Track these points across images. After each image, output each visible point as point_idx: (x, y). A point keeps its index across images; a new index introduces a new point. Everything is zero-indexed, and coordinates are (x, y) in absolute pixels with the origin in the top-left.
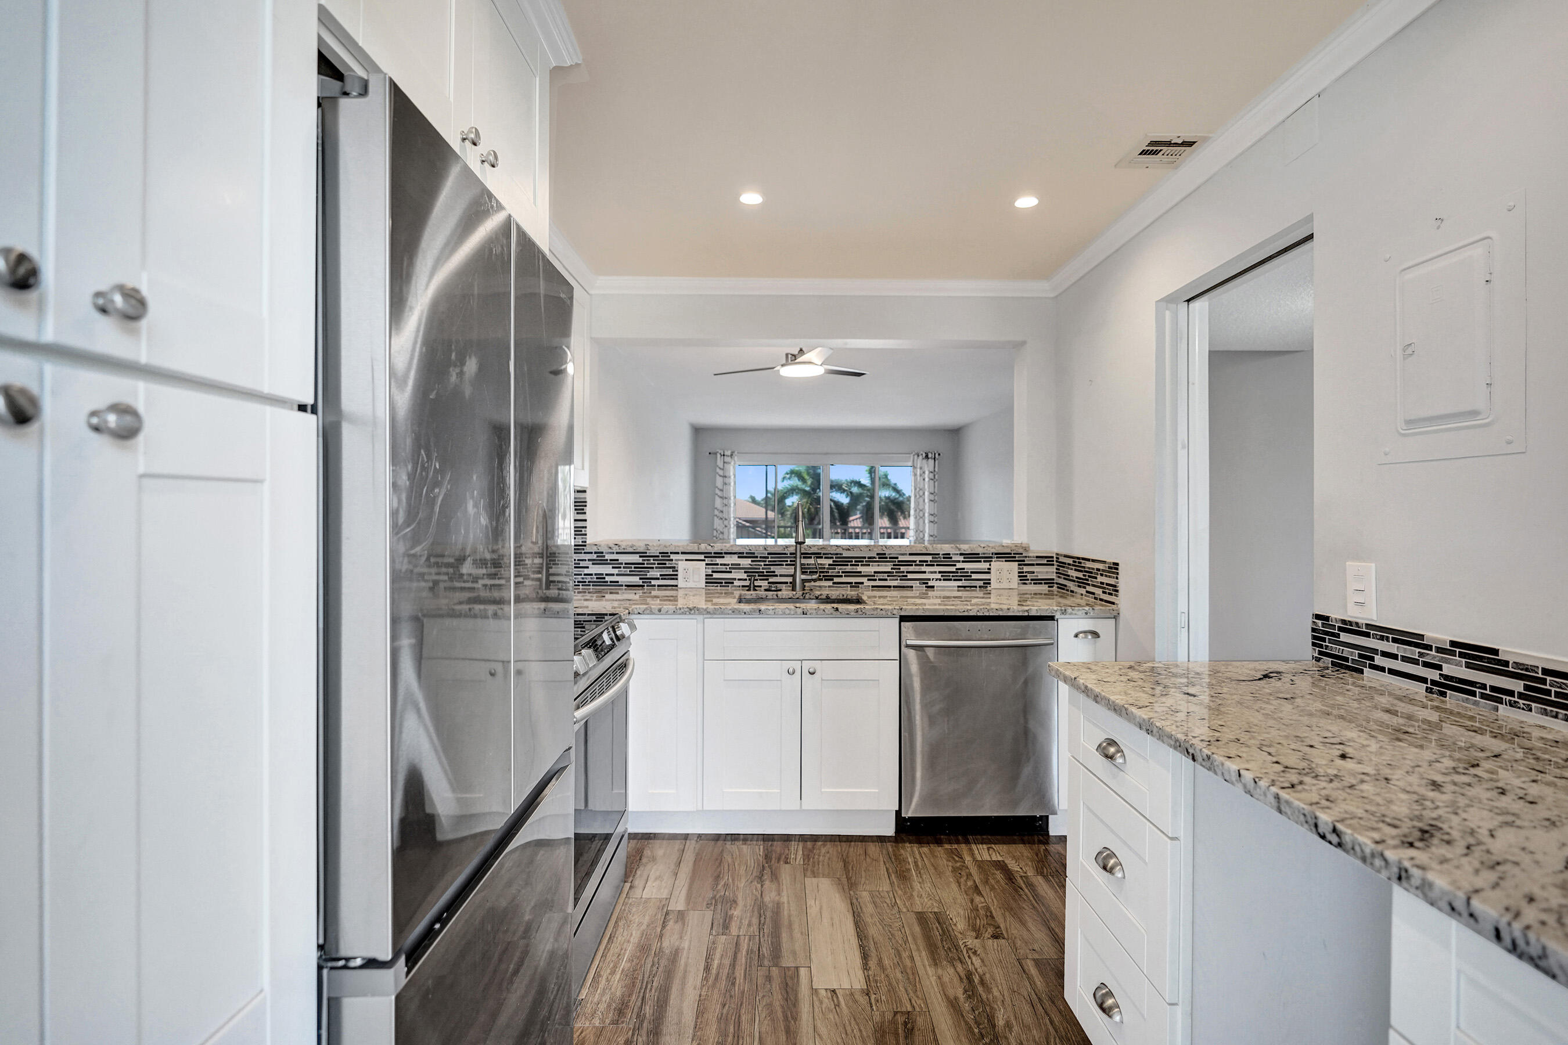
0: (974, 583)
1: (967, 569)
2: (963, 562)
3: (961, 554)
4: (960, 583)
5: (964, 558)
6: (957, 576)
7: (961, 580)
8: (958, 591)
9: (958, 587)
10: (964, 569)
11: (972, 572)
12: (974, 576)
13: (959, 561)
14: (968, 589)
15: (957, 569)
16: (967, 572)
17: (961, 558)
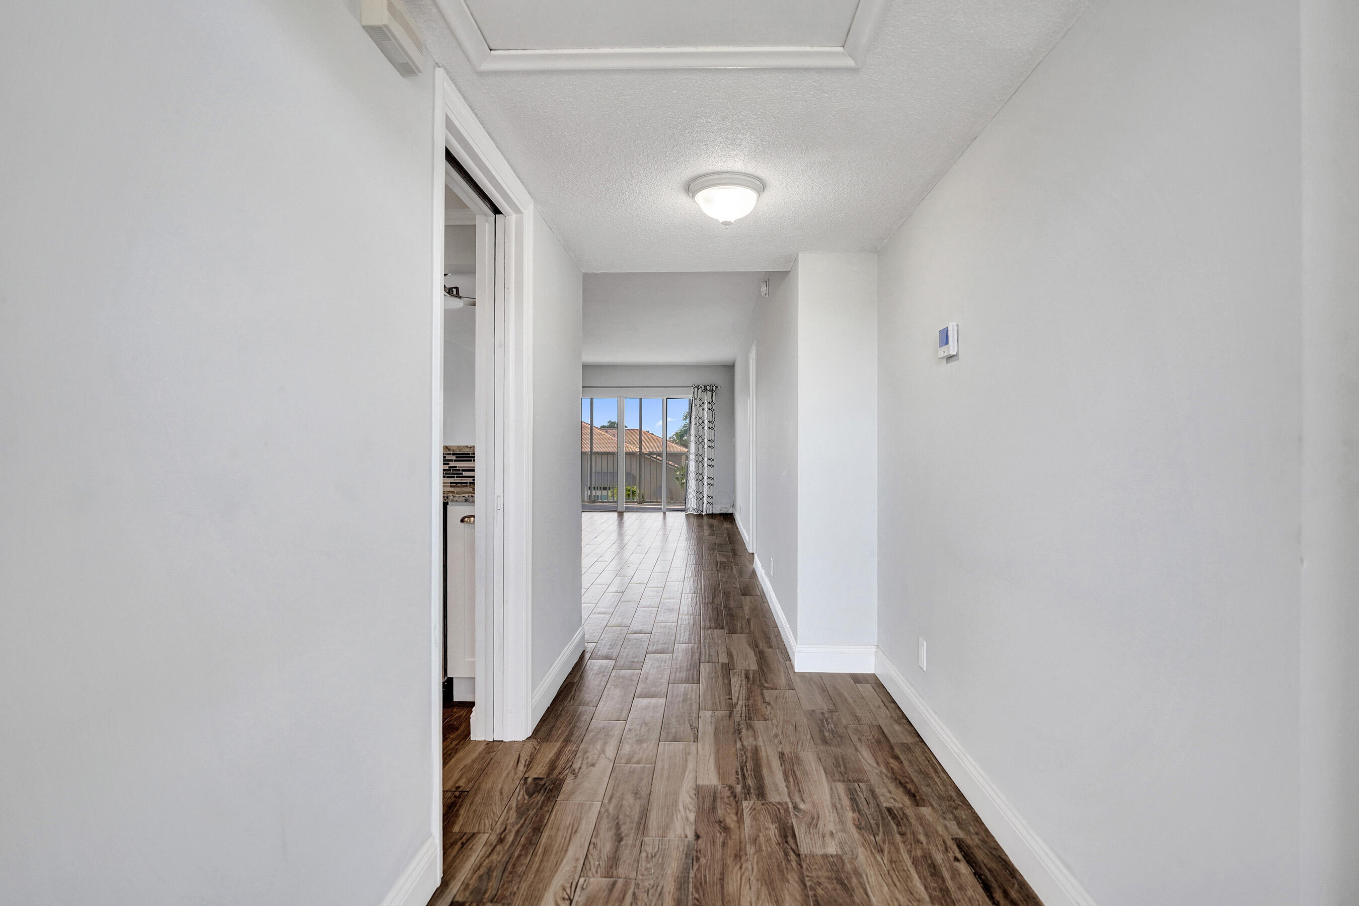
0: (465, 480)
1: (459, 467)
2: (455, 461)
3: (454, 454)
4: (452, 480)
5: (456, 457)
6: (449, 474)
7: (454, 477)
8: (451, 487)
9: (451, 483)
10: (456, 467)
11: (463, 470)
12: (465, 474)
13: (452, 461)
14: (459, 485)
15: (449, 467)
16: (459, 470)
17: (454, 458)
